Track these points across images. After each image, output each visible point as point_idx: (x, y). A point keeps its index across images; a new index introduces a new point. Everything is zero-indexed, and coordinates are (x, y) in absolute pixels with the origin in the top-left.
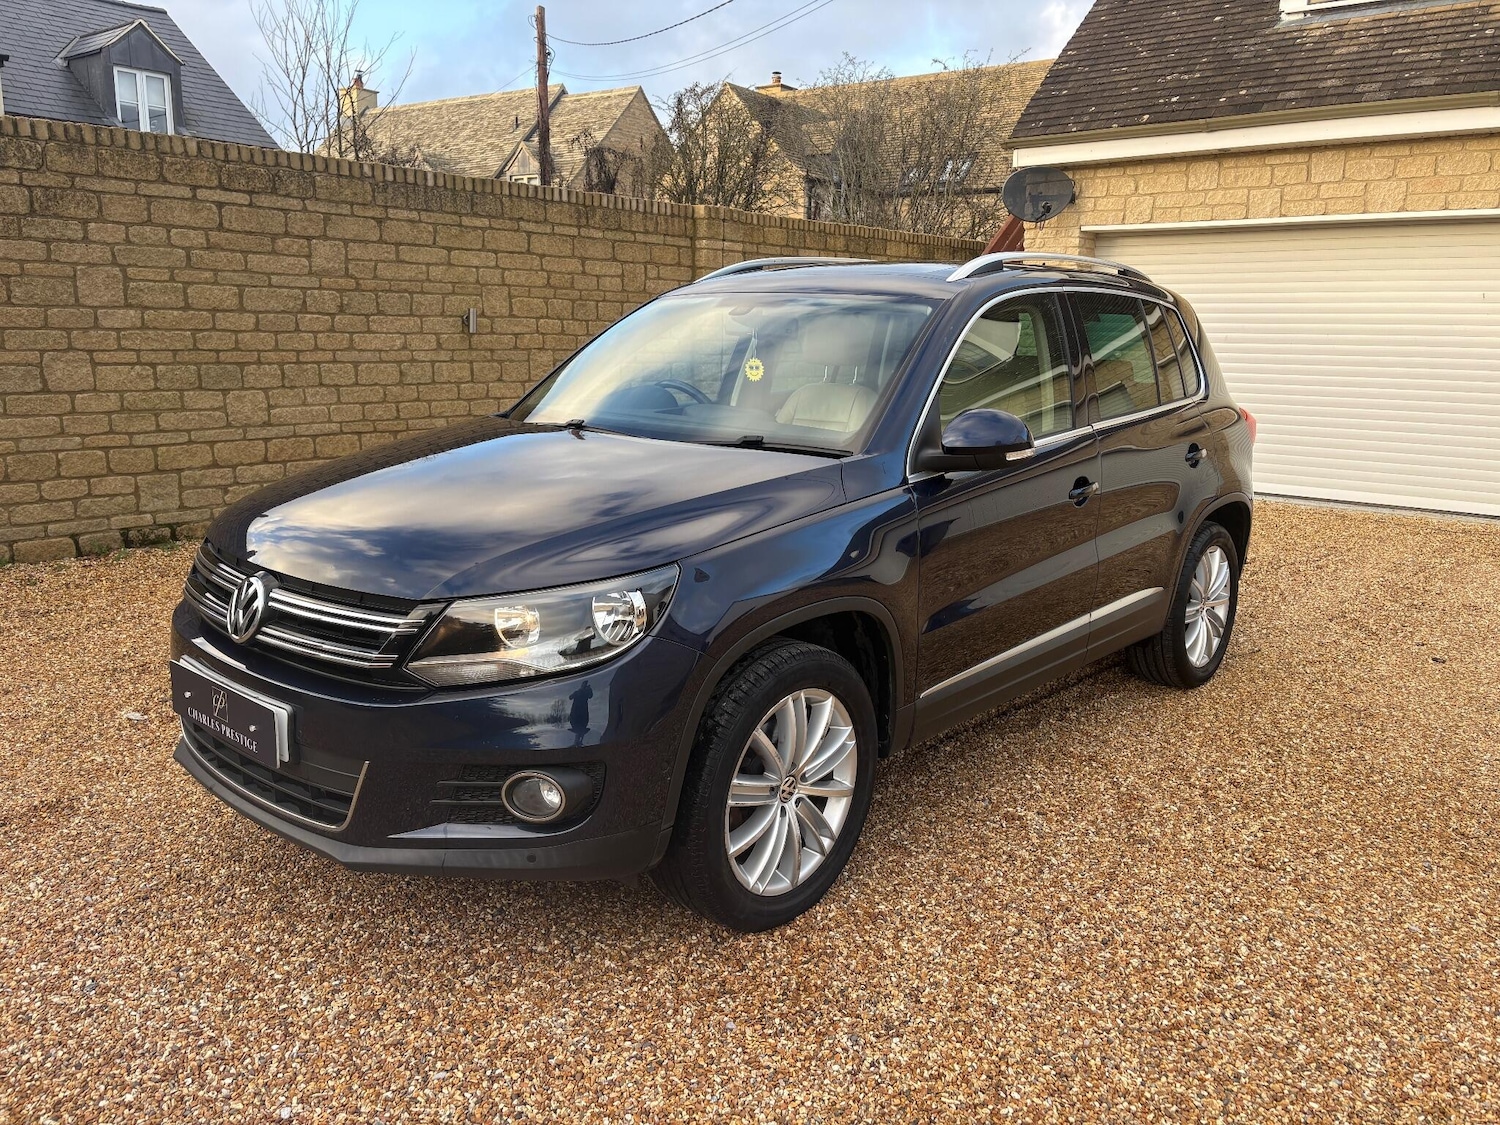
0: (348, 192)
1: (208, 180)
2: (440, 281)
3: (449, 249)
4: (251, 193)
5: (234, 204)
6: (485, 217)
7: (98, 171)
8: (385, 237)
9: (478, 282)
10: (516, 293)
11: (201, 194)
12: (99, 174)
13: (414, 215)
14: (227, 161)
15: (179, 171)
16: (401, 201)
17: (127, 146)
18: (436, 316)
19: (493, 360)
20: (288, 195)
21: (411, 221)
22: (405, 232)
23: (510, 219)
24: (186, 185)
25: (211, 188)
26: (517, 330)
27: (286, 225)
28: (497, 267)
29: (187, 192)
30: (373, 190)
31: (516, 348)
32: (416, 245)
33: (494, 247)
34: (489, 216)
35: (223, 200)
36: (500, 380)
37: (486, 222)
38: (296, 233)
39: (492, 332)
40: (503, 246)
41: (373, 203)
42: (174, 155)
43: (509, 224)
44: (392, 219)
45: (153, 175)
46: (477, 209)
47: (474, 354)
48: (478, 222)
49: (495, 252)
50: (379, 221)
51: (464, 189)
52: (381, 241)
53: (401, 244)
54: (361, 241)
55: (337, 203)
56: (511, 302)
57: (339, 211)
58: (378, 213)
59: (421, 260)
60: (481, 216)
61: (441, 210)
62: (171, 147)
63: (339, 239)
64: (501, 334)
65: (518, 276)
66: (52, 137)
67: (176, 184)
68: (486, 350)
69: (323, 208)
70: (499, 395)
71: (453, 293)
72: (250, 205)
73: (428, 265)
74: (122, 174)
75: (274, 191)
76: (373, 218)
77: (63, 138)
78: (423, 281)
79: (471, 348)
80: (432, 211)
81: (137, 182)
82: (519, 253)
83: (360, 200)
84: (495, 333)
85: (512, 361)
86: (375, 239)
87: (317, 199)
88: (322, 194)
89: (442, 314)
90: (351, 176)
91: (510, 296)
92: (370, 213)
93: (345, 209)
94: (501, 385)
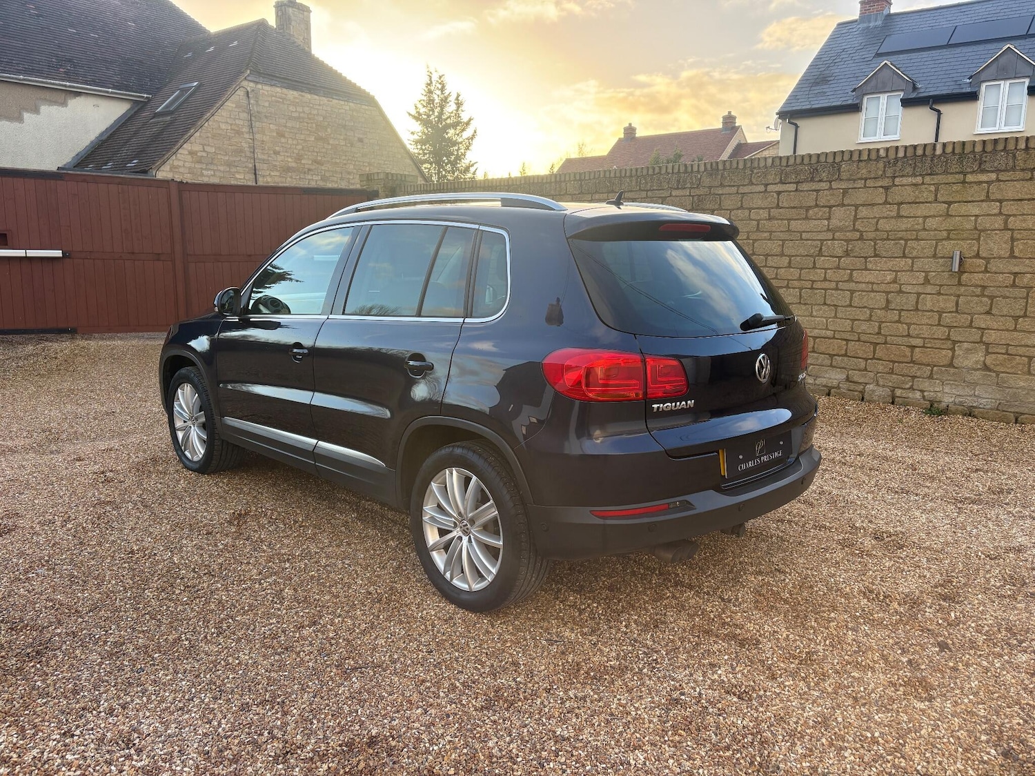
0: (864, 171)
1: (774, 179)
2: (935, 230)
3: (949, 203)
4: (797, 183)
5: (787, 191)
6: (992, 172)
7: (721, 183)
8: (890, 200)
9: (976, 228)
10: (1019, 236)
11: (770, 188)
12: (722, 185)
13: (919, 180)
14: (787, 166)
15: (759, 177)
16: (909, 170)
17: (737, 168)
18: (928, 257)
19: (983, 295)
20: (820, 181)
21: (915, 185)
22: (908, 194)
23: (1023, 170)
24: (762, 184)
25: (775, 184)
26: (1016, 269)
27: (816, 201)
28: (1001, 213)
29: (762, 188)
30: (885, 167)
31: (1014, 285)
32: (916, 203)
33: (999, 197)
34: (998, 171)
35: (780, 190)
36: (988, 313)
37: (993, 176)
38: (822, 204)
39: (986, 271)
40: (1010, 195)
41: (883, 176)
42: (759, 168)
43: (1019, 175)
44: (897, 186)
45: (747, 181)
46: (987, 166)
47: (963, 289)
48: (983, 177)
49: (1001, 201)
50: (886, 188)
51: (973, 151)
52: (886, 203)
53: (902, 203)
54: (869, 205)
55: (854, 180)
56: (1012, 244)
57: (855, 186)
58: (886, 182)
59: (919, 214)
60: (988, 171)
61: (946, 172)
62: (759, 164)
63: (852, 205)
64: (996, 273)
65: (1025, 220)
66: (706, 169)
67: (758, 184)
68: (976, 286)
69: (844, 185)
70: (983, 326)
71: (948, 238)
72: (796, 190)
73: (925, 217)
74: (732, 184)
75: (812, 180)
76: (882, 187)
77: (710, 169)
78: (919, 230)
79: (960, 284)
80: (937, 174)
81: (738, 186)
82: (1029, 200)
83: (873, 176)
84: (988, 272)
85: (1005, 297)
86: (881, 202)
87: (841, 180)
88: (844, 176)
89: (935, 256)
90: (869, 159)
91: (1013, 239)
92: (880, 184)
93: (860, 184)
94: (988, 317)
